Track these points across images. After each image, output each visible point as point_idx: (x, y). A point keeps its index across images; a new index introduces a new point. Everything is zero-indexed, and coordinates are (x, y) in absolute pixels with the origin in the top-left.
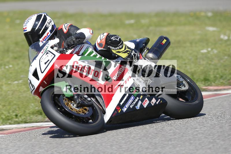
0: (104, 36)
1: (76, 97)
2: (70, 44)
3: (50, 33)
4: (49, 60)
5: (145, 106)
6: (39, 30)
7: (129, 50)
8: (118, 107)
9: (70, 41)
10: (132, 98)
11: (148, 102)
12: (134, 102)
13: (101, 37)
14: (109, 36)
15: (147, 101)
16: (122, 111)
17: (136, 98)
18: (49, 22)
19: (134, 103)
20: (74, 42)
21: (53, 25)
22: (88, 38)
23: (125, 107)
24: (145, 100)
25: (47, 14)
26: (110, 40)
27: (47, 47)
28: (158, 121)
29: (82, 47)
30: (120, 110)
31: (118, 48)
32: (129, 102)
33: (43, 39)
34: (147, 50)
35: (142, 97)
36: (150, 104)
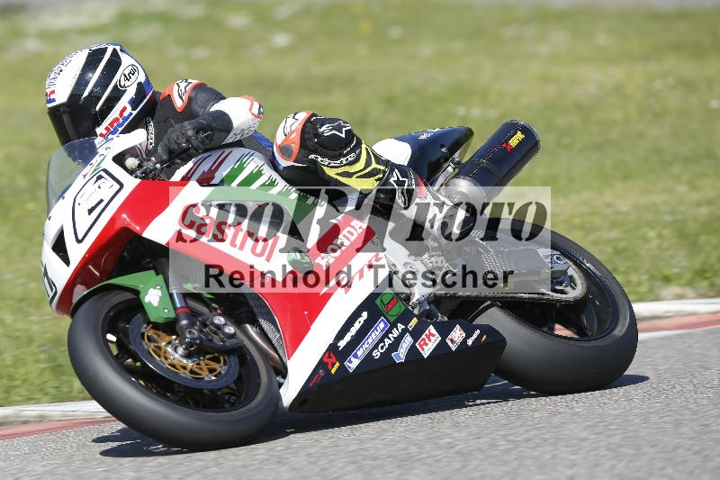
0: (296, 124)
1: (184, 322)
2: (176, 147)
3: (129, 109)
4: (101, 201)
5: (426, 352)
6: (94, 97)
7: (382, 168)
8: (329, 357)
9: (178, 138)
10: (382, 325)
11: (437, 339)
12: (386, 340)
13: (288, 125)
14: (311, 123)
15: (434, 335)
16: (342, 368)
17: (394, 325)
18: (127, 72)
19: (387, 342)
20: (188, 141)
21: (140, 84)
22: (243, 130)
23: (356, 356)
24: (427, 332)
25: (124, 48)
26: (317, 135)
27: (102, 157)
28: (478, 402)
29: (223, 157)
30: (337, 364)
31: (344, 162)
32: (370, 340)
33: (107, 129)
34: (454, 169)
35: (414, 321)
36: (442, 344)
